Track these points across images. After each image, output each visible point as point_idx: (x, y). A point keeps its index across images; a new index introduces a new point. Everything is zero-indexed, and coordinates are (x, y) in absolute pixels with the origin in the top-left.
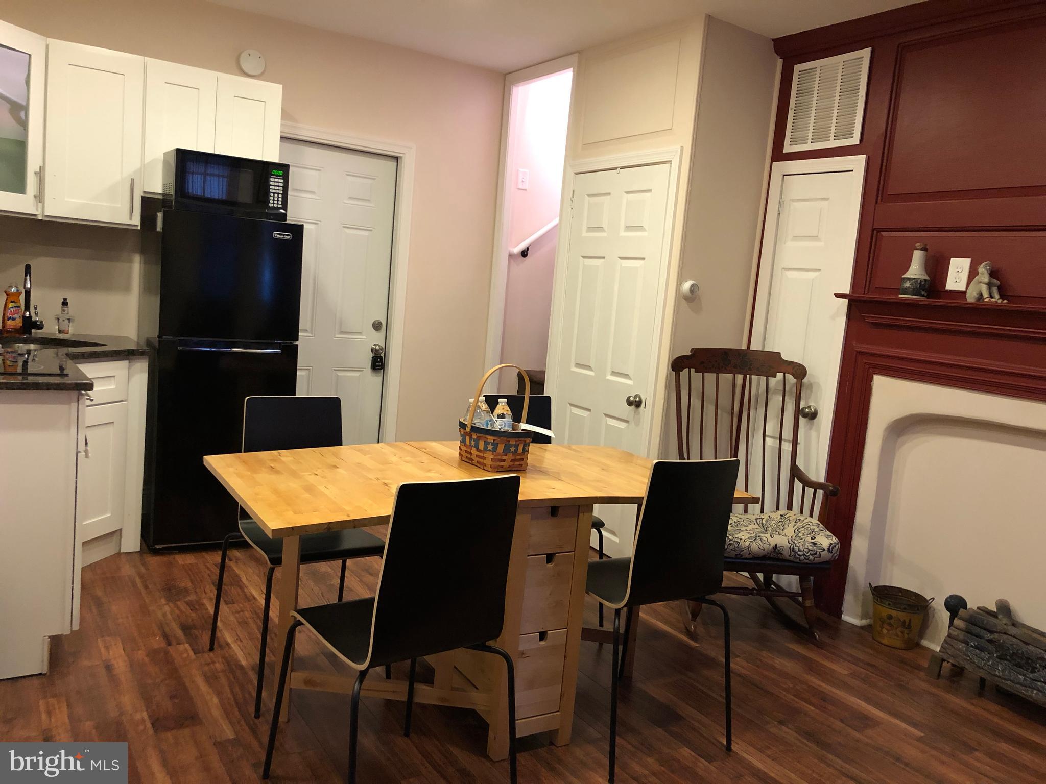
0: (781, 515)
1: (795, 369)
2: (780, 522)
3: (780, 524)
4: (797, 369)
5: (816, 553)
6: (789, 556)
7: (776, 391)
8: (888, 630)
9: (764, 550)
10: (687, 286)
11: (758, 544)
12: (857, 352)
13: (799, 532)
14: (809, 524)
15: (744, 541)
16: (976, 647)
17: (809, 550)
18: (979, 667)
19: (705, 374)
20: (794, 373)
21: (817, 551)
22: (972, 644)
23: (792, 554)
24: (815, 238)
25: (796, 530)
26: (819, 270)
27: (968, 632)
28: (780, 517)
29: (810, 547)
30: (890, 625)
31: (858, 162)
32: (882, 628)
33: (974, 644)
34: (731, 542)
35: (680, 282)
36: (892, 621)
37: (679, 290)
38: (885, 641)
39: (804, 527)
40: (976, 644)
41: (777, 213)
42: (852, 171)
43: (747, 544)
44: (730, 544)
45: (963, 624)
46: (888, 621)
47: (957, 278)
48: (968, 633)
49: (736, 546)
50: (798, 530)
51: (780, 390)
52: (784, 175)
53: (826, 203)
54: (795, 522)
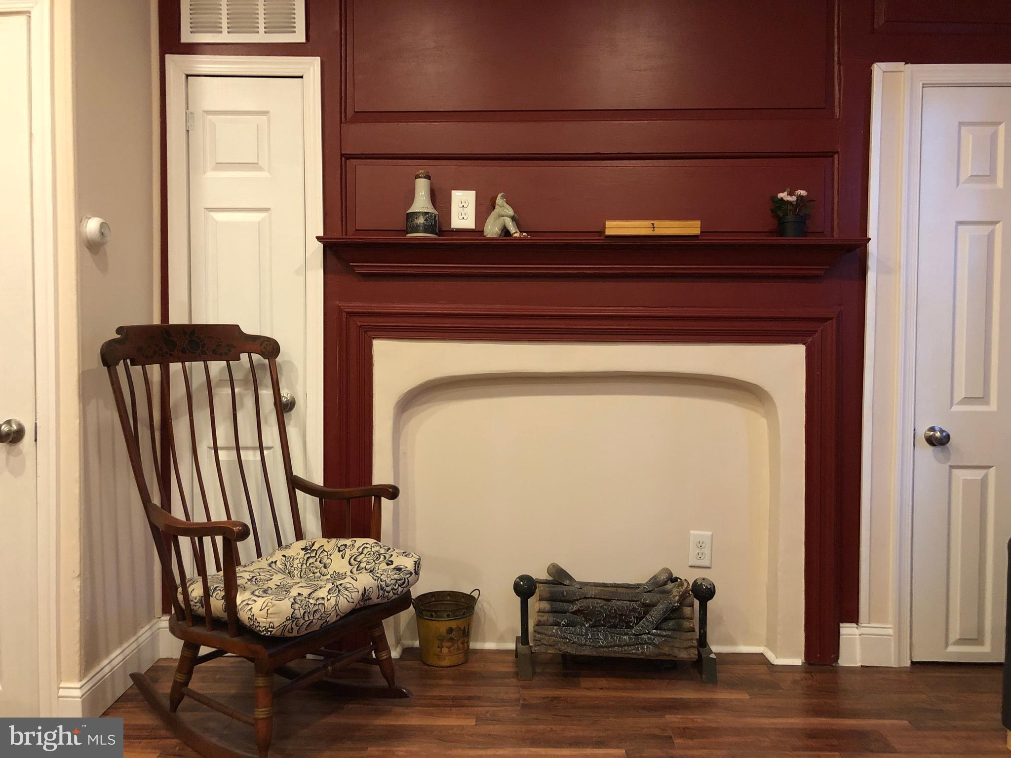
0: (302, 549)
1: (264, 345)
2: (308, 558)
3: (311, 561)
4: (267, 345)
5: (404, 583)
6: (377, 598)
7: (221, 383)
8: (449, 648)
9: (353, 602)
10: (93, 225)
11: (345, 596)
12: (348, 313)
13: (360, 562)
14: (366, 547)
15: (328, 600)
16: (567, 625)
17: (397, 580)
18: (581, 645)
19: (146, 366)
20: (263, 350)
21: (405, 578)
22: (563, 623)
23: (380, 595)
24: (254, 166)
25: (352, 561)
26: (267, 210)
27: (553, 611)
28: (303, 552)
29: (396, 576)
30: (451, 639)
31: (311, 66)
32: (441, 647)
33: (565, 622)
34: (316, 607)
35: (80, 220)
36: (453, 635)
37: (80, 232)
38: (446, 663)
39: (362, 553)
40: (566, 621)
41: (184, 131)
42: (302, 77)
43: (333, 601)
44: (315, 611)
45: (547, 605)
46: (449, 636)
47: (463, 214)
48: (555, 612)
49: (323, 611)
50: (355, 560)
51: (227, 380)
52: (188, 76)
53: (264, 118)
54: (339, 551)
